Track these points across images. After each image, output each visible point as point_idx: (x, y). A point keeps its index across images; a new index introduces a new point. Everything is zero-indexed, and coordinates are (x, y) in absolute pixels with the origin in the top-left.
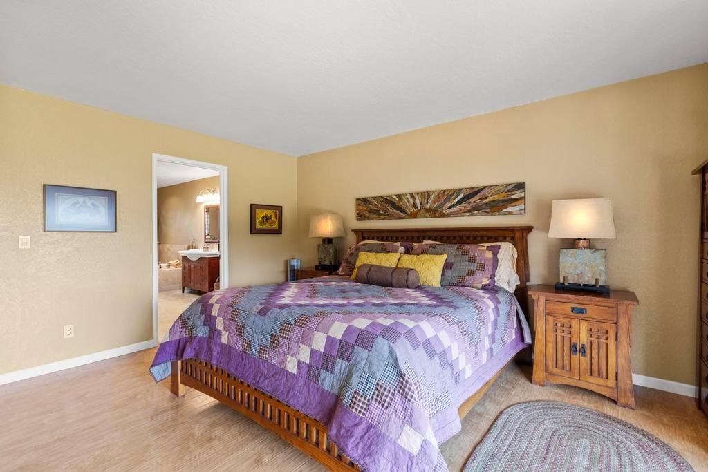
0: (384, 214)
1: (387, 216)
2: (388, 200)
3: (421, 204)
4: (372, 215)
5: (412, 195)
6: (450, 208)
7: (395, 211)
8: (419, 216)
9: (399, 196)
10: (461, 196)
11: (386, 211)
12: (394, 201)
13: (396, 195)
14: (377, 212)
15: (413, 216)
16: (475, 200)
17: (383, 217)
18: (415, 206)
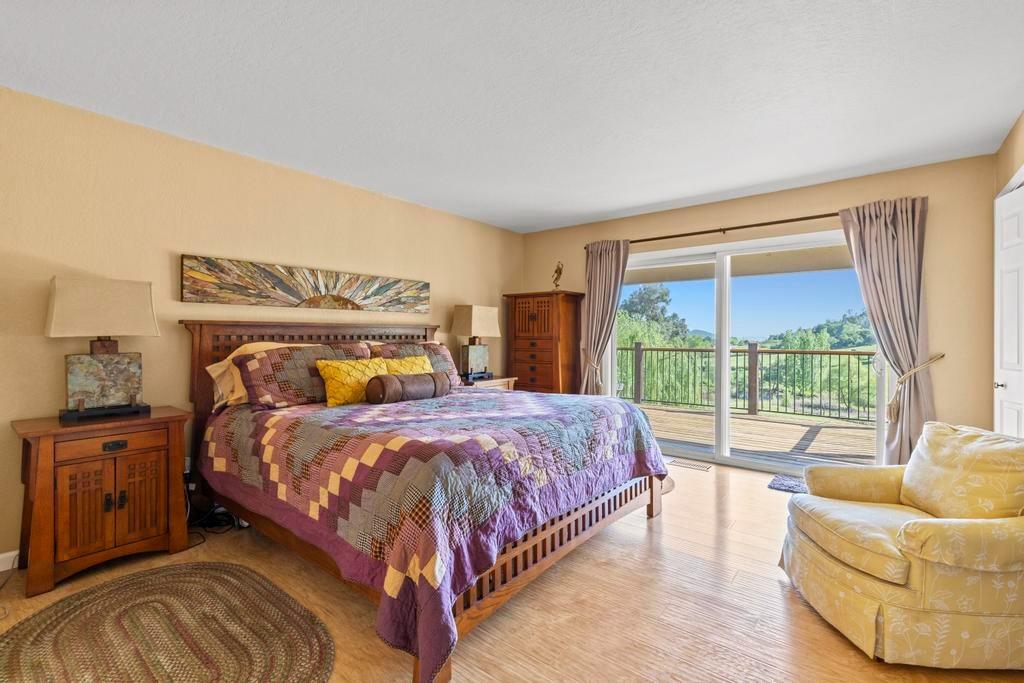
0: (259, 295)
1: (263, 298)
2: (266, 272)
3: (326, 287)
4: (229, 295)
5: (313, 272)
6: (364, 299)
7: (280, 292)
8: (322, 305)
9: (290, 270)
10: (376, 286)
11: (261, 291)
12: (278, 275)
13: (284, 267)
14: (240, 289)
15: (313, 303)
16: (391, 293)
17: (253, 300)
18: (316, 289)
